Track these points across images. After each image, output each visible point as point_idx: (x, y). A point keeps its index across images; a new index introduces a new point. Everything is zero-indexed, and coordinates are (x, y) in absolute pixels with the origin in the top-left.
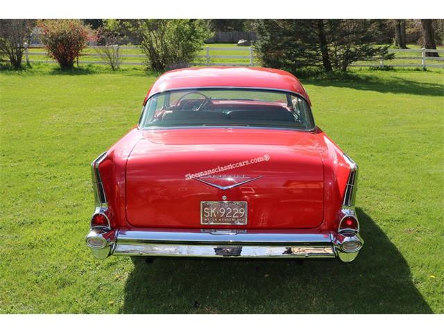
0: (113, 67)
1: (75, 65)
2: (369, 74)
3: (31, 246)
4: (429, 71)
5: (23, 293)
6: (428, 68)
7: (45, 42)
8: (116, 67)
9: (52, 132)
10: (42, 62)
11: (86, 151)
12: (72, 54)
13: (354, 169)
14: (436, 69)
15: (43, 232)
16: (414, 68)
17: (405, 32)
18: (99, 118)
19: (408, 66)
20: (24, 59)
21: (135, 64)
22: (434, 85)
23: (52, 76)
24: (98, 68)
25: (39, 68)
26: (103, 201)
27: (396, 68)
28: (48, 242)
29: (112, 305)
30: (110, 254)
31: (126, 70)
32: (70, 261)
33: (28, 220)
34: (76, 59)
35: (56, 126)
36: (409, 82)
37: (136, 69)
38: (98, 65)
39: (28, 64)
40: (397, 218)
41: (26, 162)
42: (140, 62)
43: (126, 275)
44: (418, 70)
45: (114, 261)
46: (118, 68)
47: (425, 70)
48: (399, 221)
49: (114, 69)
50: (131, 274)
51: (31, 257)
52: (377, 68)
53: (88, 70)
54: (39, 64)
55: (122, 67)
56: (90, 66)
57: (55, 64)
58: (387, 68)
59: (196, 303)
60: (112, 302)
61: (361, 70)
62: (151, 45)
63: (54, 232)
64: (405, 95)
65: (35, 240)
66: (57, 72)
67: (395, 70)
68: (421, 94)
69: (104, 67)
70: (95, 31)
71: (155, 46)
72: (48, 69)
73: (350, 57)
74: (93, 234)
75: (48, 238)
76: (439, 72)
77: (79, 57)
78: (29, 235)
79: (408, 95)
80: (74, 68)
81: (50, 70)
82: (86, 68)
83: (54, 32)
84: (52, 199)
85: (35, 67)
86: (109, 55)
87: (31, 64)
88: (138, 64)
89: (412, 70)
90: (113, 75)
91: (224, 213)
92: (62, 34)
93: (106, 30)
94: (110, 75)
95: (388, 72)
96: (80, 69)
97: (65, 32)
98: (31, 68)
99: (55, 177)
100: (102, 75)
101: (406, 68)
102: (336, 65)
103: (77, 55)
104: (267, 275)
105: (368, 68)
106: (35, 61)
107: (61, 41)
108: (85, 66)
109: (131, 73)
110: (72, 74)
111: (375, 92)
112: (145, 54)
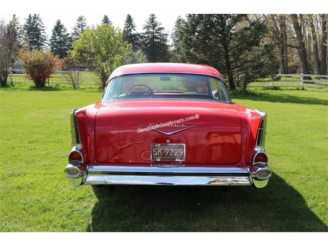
0: (74, 86)
1: (47, 85)
2: (262, 92)
3: (19, 188)
4: (306, 90)
5: (14, 215)
6: (305, 88)
7: (26, 67)
8: (77, 87)
9: (31, 123)
10: (22, 82)
11: (58, 134)
12: (44, 76)
13: (264, 117)
14: (311, 89)
15: (28, 180)
16: (295, 88)
17: (287, 65)
18: (66, 115)
19: (290, 86)
20: (9, 79)
21: (91, 84)
22: (310, 98)
23: (30, 91)
24: (63, 87)
25: (19, 86)
26: (78, 142)
27: (283, 88)
28: (32, 186)
29: (82, 223)
30: (82, 184)
31: (84, 89)
32: (49, 196)
33: (16, 173)
34: (47, 80)
35: (34, 119)
36: (291, 97)
37: (91, 88)
38: (63, 85)
39: (12, 83)
40: (292, 172)
41: (13, 140)
42: (95, 83)
43: (93, 206)
44: (298, 89)
45: (83, 196)
46: (78, 87)
47: (303, 89)
48: (294, 173)
49: (75, 87)
50: (96, 204)
51: (19, 195)
52: (268, 88)
53: (56, 88)
54: (20, 83)
55: (81, 87)
56: (57, 85)
57: (32, 83)
58: (276, 88)
59: (147, 220)
60: (83, 221)
61: (256, 89)
62: (103, 71)
63: (36, 179)
64: (290, 104)
65: (22, 184)
66: (33, 88)
67: (281, 90)
68: (301, 103)
69: (68, 86)
70: (62, 59)
71: (106, 71)
72: (26, 87)
73: (249, 79)
74: (70, 166)
75: (32, 183)
76: (314, 91)
77: (50, 79)
78: (17, 181)
79: (292, 104)
80: (46, 87)
81: (28, 88)
82: (54, 87)
83: (32, 60)
84: (33, 161)
85: (16, 86)
86: (71, 78)
87: (14, 83)
88: (93, 84)
89: (294, 89)
90: (74, 91)
91: (168, 152)
92: (37, 62)
93: (70, 60)
94: (72, 91)
95: (276, 91)
96: (50, 88)
97: (39, 60)
98: (13, 86)
99: (34, 149)
100: (67, 91)
101: (289, 88)
102: (238, 86)
103: (48, 77)
104: (199, 204)
105: (262, 88)
106: (17, 81)
107: (37, 66)
108: (54, 86)
109: (88, 91)
110: (44, 90)
111: (268, 102)
112: (98, 77)
